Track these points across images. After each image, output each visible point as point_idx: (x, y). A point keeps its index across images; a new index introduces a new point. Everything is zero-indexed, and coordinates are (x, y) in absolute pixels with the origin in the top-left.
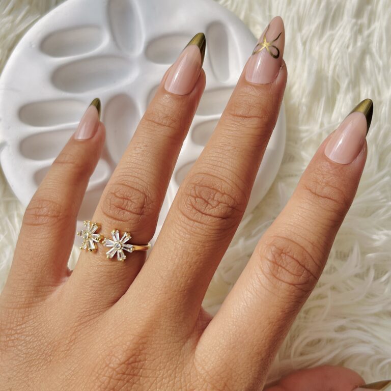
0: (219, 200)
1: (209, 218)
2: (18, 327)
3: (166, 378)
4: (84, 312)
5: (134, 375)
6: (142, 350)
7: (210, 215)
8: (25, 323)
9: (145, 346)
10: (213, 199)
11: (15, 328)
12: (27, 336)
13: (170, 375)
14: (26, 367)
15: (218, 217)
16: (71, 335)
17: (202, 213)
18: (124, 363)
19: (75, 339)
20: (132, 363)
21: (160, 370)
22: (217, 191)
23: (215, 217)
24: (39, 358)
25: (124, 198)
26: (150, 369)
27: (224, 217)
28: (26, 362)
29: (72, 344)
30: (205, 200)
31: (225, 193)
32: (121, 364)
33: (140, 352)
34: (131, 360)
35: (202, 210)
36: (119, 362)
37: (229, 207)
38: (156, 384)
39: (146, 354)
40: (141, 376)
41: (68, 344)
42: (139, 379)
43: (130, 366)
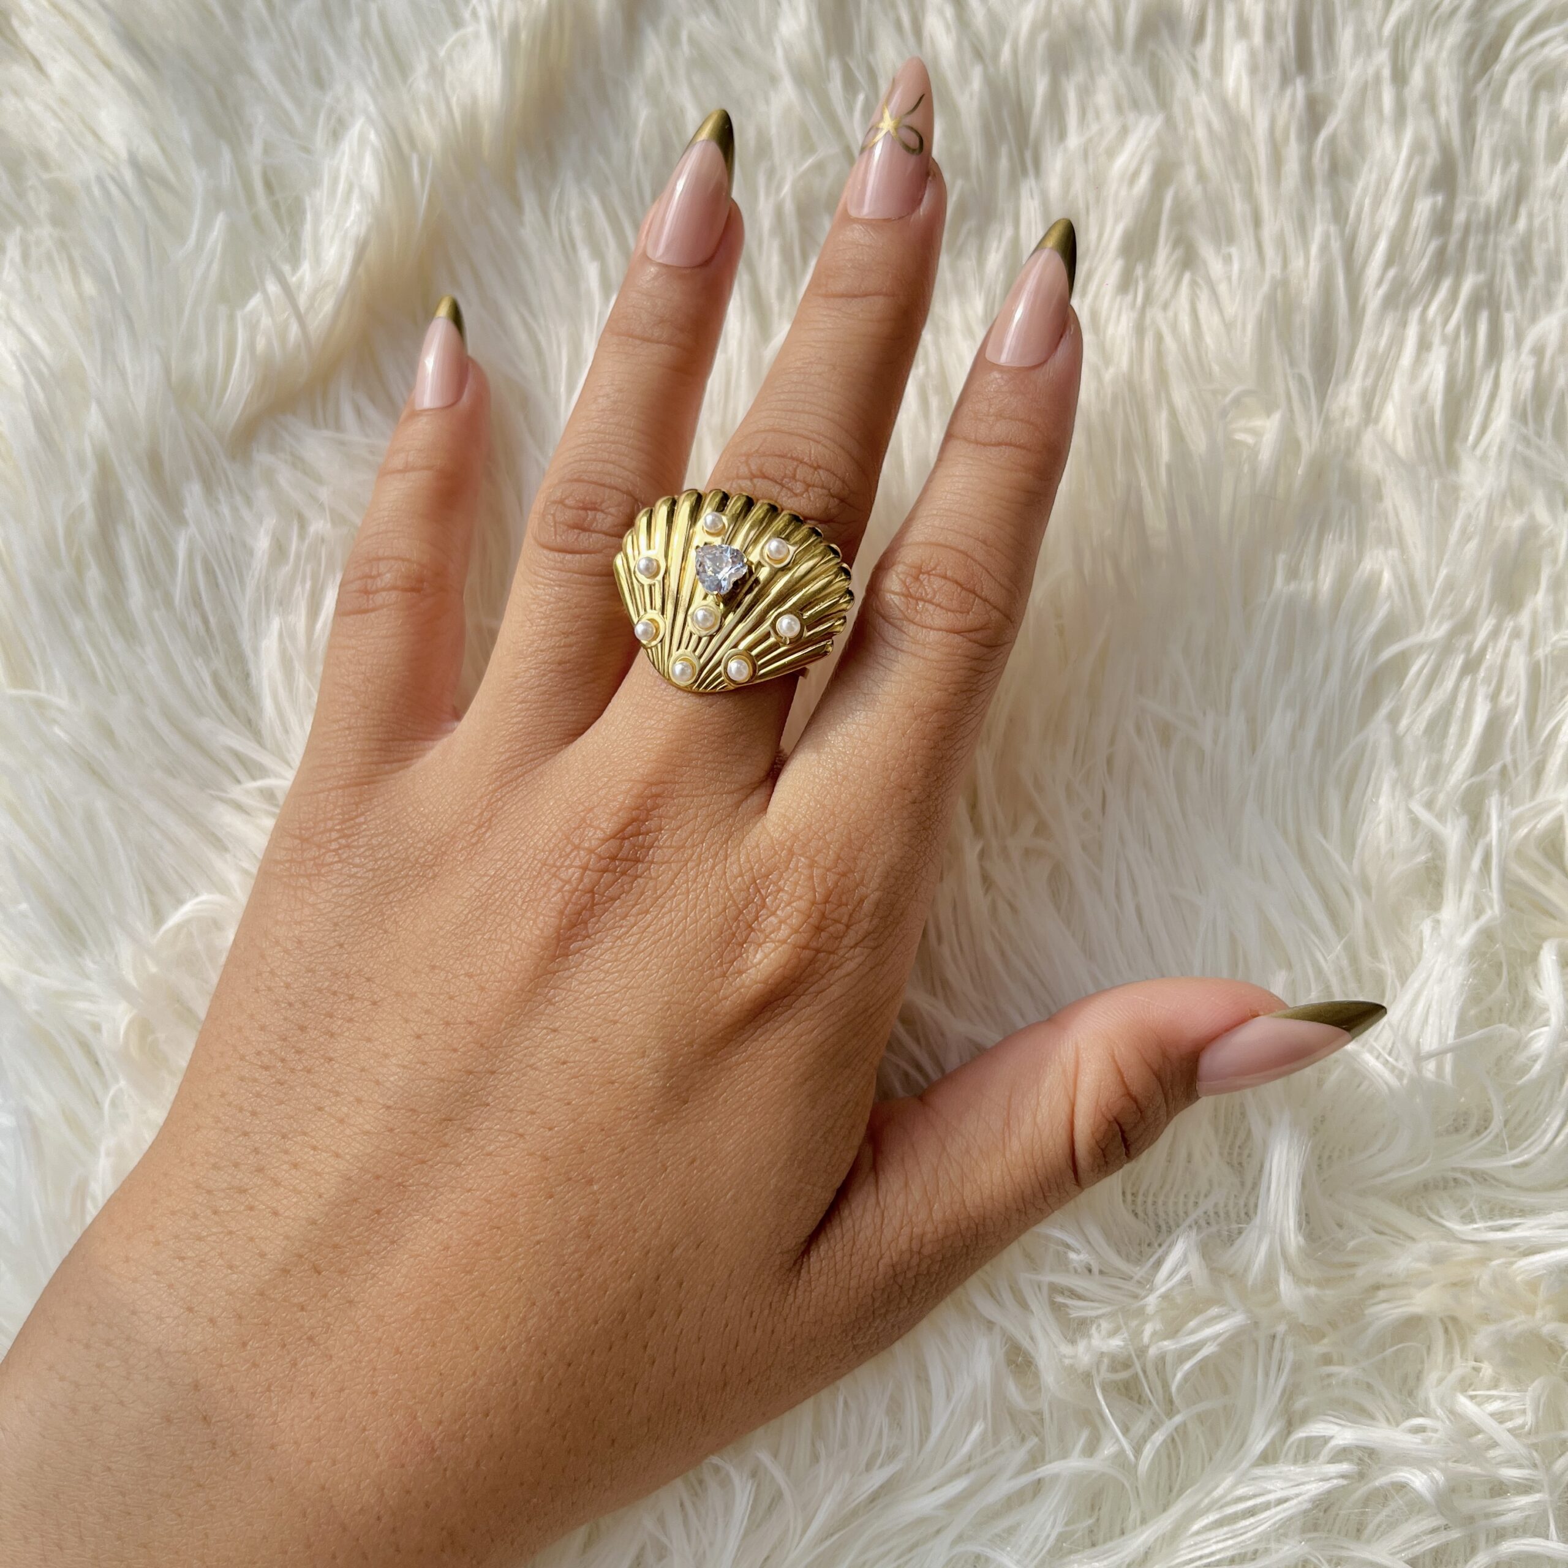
0: (809, 481)
2: (348, 824)
3: (707, 860)
4: (507, 760)
5: (637, 861)
6: (653, 809)
8: (362, 814)
9: (659, 801)
10: (794, 478)
11: (338, 827)
12: (373, 836)
13: (717, 854)
14: (377, 895)
16: (481, 814)
19: (490, 820)
21: (693, 846)
22: (801, 462)
24: (407, 875)
25: (585, 509)
26: (671, 847)
28: (377, 886)
29: (484, 830)
30: (774, 481)
31: (819, 467)
33: (648, 814)
36: (600, 834)
37: (832, 495)
38: (687, 874)
39: (660, 817)
40: (652, 862)
41: (475, 831)
42: (648, 868)
43: (626, 843)
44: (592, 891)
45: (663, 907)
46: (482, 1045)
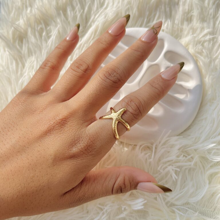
0: (115, 75)
1: (109, 80)
5: (63, 125)
6: (69, 118)
7: (110, 79)
9: (71, 117)
10: (113, 74)
15: (112, 81)
16: (44, 107)
17: (107, 78)
18: (61, 120)
19: (45, 109)
20: (64, 121)
21: (73, 127)
22: (115, 72)
23: (111, 80)
25: (80, 65)
26: (69, 125)
27: (115, 82)
30: (109, 74)
31: (118, 74)
32: (59, 120)
34: (64, 119)
35: (107, 77)
36: (59, 118)
37: (118, 79)
39: (70, 120)
41: (42, 109)
42: (64, 127)
43: (62, 122)
44: (54, 127)
45: (64, 134)
46: (28, 143)
